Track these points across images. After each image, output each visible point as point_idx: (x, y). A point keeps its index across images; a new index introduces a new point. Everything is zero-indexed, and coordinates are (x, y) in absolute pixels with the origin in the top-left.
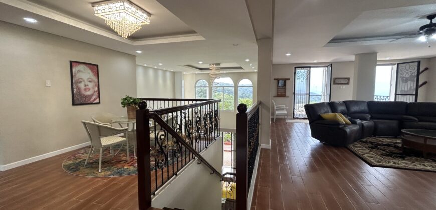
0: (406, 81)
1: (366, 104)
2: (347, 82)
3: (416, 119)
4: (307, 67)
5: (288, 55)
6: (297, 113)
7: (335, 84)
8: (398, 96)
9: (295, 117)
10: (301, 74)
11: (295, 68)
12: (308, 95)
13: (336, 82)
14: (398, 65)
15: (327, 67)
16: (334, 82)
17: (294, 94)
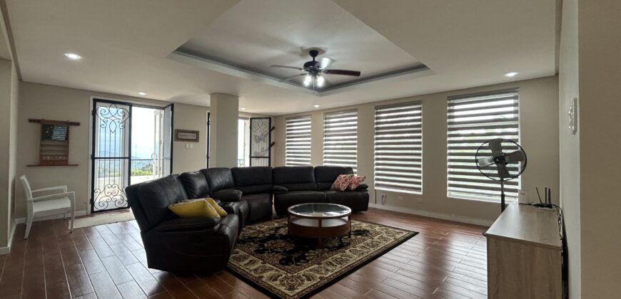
0: (259, 140)
1: (230, 172)
2: (195, 138)
3: (284, 188)
4: (125, 103)
5: (73, 56)
6: (101, 199)
7: (178, 139)
8: (252, 159)
9: (97, 207)
10: (109, 115)
11: (95, 101)
12: (127, 160)
13: (179, 137)
14: (251, 119)
15: (163, 109)
16: (177, 135)
17: (93, 158)
